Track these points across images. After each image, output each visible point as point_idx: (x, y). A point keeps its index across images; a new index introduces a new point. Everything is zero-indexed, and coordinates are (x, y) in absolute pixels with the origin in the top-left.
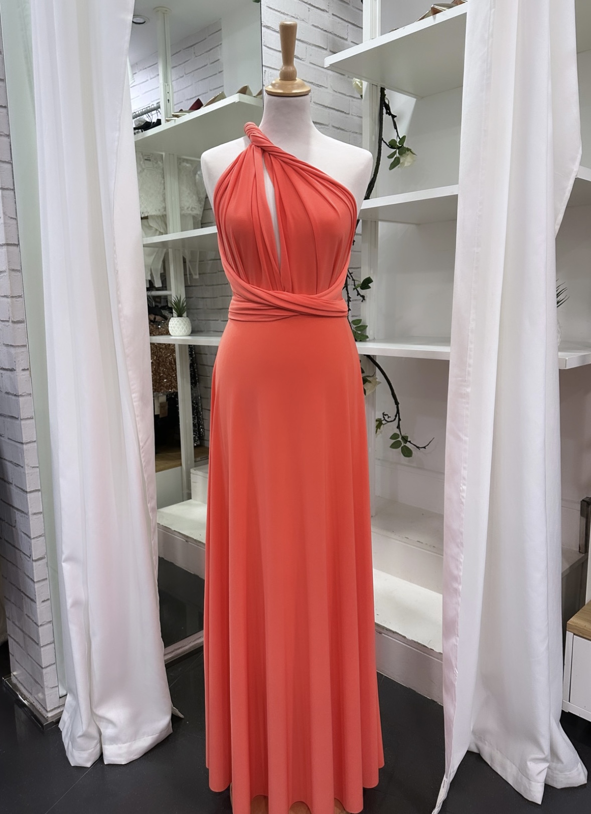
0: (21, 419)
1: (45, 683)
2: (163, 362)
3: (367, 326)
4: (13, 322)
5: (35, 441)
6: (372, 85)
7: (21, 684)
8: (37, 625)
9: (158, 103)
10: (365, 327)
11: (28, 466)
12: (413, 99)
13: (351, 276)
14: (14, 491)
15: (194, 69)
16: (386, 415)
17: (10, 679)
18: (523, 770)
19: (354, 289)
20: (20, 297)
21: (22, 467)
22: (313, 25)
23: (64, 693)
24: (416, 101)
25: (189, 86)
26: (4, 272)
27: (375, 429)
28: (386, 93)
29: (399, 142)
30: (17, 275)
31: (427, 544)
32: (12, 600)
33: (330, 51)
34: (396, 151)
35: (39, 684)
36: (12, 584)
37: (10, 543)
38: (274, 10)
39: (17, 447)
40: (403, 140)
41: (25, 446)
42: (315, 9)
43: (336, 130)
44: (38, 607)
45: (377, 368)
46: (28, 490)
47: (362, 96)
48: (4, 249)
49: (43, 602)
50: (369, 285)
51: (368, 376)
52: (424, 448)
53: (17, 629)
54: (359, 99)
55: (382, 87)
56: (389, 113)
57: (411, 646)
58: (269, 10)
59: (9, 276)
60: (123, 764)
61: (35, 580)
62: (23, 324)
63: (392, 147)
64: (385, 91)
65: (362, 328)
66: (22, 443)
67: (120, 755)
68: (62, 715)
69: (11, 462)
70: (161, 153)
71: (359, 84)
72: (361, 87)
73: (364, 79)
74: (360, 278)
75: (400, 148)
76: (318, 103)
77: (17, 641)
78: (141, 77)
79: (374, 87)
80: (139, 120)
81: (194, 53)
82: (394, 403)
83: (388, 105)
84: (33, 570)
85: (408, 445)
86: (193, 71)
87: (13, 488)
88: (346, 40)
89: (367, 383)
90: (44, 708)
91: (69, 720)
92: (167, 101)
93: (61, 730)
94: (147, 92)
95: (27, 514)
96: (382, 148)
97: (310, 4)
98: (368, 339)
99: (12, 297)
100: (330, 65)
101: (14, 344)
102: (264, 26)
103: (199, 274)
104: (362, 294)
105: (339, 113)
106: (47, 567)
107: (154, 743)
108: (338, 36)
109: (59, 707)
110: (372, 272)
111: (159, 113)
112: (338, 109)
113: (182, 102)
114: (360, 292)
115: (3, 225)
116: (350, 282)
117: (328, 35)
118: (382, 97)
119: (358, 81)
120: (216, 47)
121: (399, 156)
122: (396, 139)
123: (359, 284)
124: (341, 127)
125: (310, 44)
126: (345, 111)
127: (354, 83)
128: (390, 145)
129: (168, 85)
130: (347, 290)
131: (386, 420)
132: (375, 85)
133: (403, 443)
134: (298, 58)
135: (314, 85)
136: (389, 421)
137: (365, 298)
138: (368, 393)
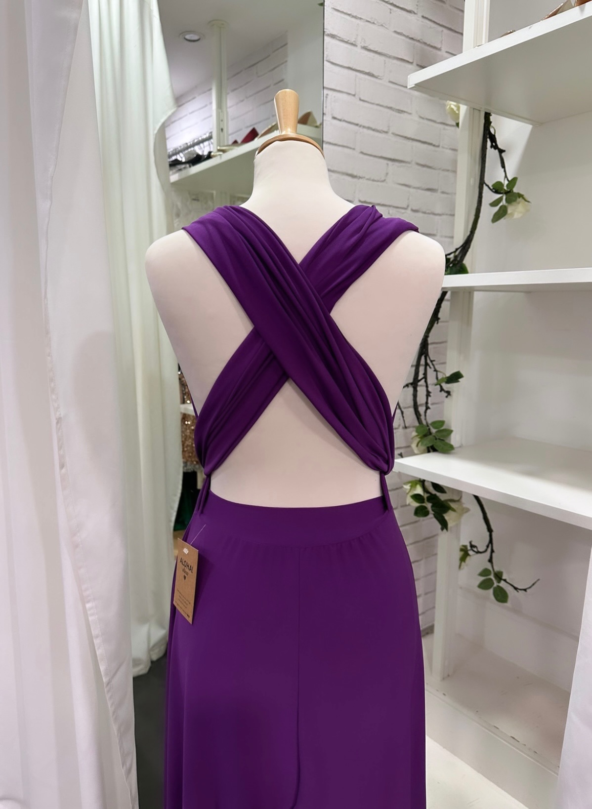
3: (452, 431)
6: (473, 110)
9: (210, 133)
10: (450, 432)
12: (527, 125)
13: (433, 365)
15: (257, 91)
16: (473, 546)
19: (436, 383)
22: (395, 32)
24: (533, 128)
27: (459, 562)
28: (491, 120)
29: (507, 185)
31: (524, 744)
33: (418, 65)
34: (502, 197)
38: (342, 12)
40: (513, 182)
42: (399, 10)
43: (420, 167)
47: (458, 125)
50: (459, 379)
51: (453, 501)
52: (525, 590)
54: (453, 126)
55: (487, 111)
56: (495, 147)
58: (336, 13)
63: (497, 192)
64: (491, 117)
65: (445, 433)
70: (211, 192)
71: (455, 109)
72: (457, 112)
73: (462, 102)
75: (507, 192)
76: (399, 133)
79: (476, 112)
80: (189, 153)
81: (257, 73)
82: (486, 530)
83: (494, 136)
85: (502, 584)
86: (255, 94)
88: (439, 49)
89: (450, 512)
92: (221, 130)
96: (484, 195)
97: (392, 4)
98: (453, 451)
100: (416, 85)
102: (328, 35)
104: (447, 389)
105: (425, 146)
108: (429, 45)
110: (463, 367)
111: (211, 145)
112: (425, 140)
114: (444, 387)
116: (430, 372)
117: (415, 44)
118: (486, 125)
119: (454, 105)
120: (281, 65)
121: (506, 204)
122: (503, 181)
123: (443, 378)
124: (428, 164)
125: (390, 57)
126: (434, 143)
127: (448, 107)
128: (493, 189)
129: (222, 112)
130: (426, 381)
131: (474, 551)
132: (476, 109)
133: (495, 582)
134: (372, 75)
135: (393, 110)
136: (478, 552)
137: (451, 393)
138: (450, 525)
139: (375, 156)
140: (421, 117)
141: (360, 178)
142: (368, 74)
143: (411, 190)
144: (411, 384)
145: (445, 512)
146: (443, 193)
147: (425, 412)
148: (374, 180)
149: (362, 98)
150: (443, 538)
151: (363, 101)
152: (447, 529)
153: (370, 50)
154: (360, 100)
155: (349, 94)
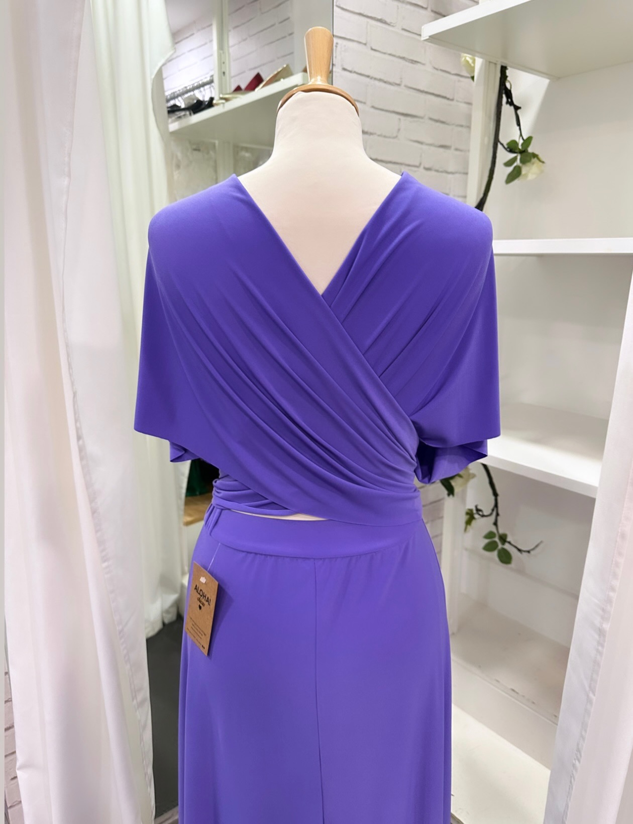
6: (489, 63)
9: (211, 76)
12: (545, 80)
15: (261, 29)
16: (479, 508)
24: (550, 82)
27: (463, 525)
28: (507, 74)
29: (522, 145)
31: (523, 696)
33: (432, 11)
34: (517, 157)
40: (528, 141)
43: (433, 123)
47: (473, 78)
52: (529, 552)
54: (468, 78)
55: (504, 65)
56: (511, 103)
63: (511, 151)
64: (507, 71)
70: (213, 141)
71: (470, 61)
72: (472, 65)
73: (477, 54)
75: (522, 152)
79: (492, 66)
82: (492, 494)
83: (510, 90)
85: (507, 546)
86: (258, 32)
92: (222, 74)
96: (498, 154)
100: (430, 37)
105: (439, 99)
111: (211, 89)
112: (436, 93)
118: (503, 79)
119: (470, 58)
121: (520, 165)
122: (517, 140)
124: (441, 119)
125: (403, 2)
126: (448, 96)
127: (463, 59)
128: (508, 148)
129: (223, 53)
131: (479, 515)
132: (492, 63)
133: (499, 544)
134: (385, 23)
135: (406, 61)
136: (483, 516)
138: (456, 491)
139: (387, 111)
140: (435, 68)
141: (371, 134)
142: (380, 21)
143: (424, 147)
146: (457, 149)
148: (385, 137)
149: (374, 48)
150: (449, 503)
151: (375, 50)
152: (453, 495)
154: (372, 49)
155: (360, 43)
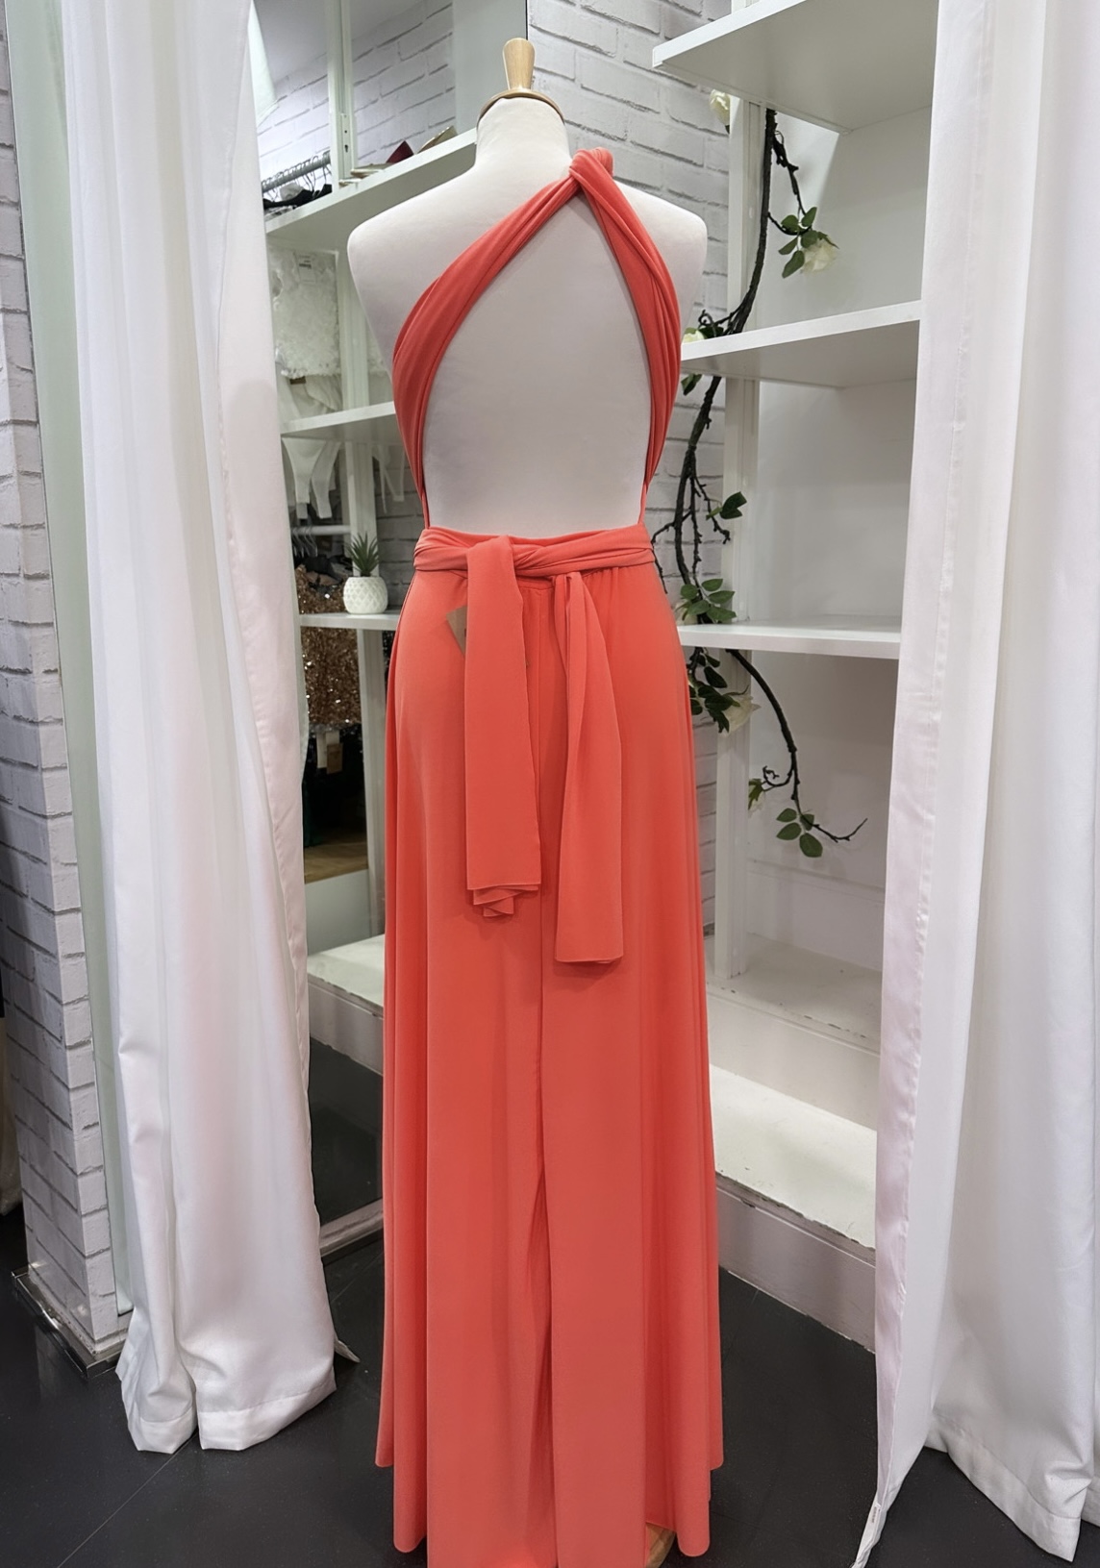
0: (43, 770)
1: (90, 1286)
2: (334, 664)
3: (733, 593)
4: (28, 577)
5: (70, 814)
6: (749, 105)
7: (47, 1285)
8: (75, 1173)
9: (325, 153)
10: (729, 595)
11: (57, 862)
12: (832, 132)
13: (703, 492)
14: (32, 910)
15: (400, 85)
16: (769, 772)
17: (27, 1275)
18: (1037, 1490)
19: (708, 517)
20: (40, 526)
21: (45, 864)
23: (128, 1307)
24: (839, 138)
25: (387, 120)
26: (10, 477)
27: (747, 800)
28: (776, 121)
29: (803, 220)
30: (33, 483)
31: (848, 1030)
32: (30, 1123)
33: (663, 35)
34: (796, 239)
35: (79, 1288)
36: (28, 1091)
37: (24, 1012)
39: (36, 824)
40: (810, 216)
41: (50, 824)
44: (75, 1138)
45: (752, 678)
46: (56, 910)
47: (728, 128)
48: (10, 430)
49: (87, 1127)
50: (739, 509)
51: (734, 694)
52: (847, 838)
53: (39, 1180)
54: (723, 135)
55: (771, 108)
56: (784, 162)
57: (813, 1234)
59: (19, 484)
60: (238, 1449)
61: (71, 1086)
62: (46, 581)
63: (788, 232)
64: (775, 117)
65: (723, 597)
66: (45, 817)
67: (231, 1433)
68: (121, 1348)
69: (25, 853)
70: (333, 252)
71: (723, 103)
72: (726, 108)
73: (732, 91)
74: (721, 497)
75: (803, 232)
76: (641, 143)
77: (39, 1202)
78: (295, 103)
79: (754, 108)
80: (289, 188)
82: (787, 749)
83: (782, 146)
84: (66, 1066)
85: (813, 832)
86: (396, 90)
87: (29, 904)
88: (698, 15)
89: (732, 706)
90: (88, 1334)
91: (135, 1358)
92: (344, 150)
93: (121, 1378)
94: (307, 134)
95: (54, 956)
96: (768, 232)
98: (734, 620)
99: (25, 527)
100: (664, 62)
101: (28, 621)
103: (406, 493)
104: (723, 528)
105: (682, 164)
106: (94, 1059)
107: (300, 1409)
108: (682, 8)
109: (116, 1334)
110: (744, 483)
111: (327, 173)
112: (680, 155)
113: (374, 152)
114: (720, 524)
115: (6, 384)
116: (700, 503)
117: (660, 6)
118: (770, 129)
119: (723, 99)
120: (441, 40)
121: (802, 250)
122: (796, 216)
123: (718, 508)
124: (686, 193)
125: (624, 24)
126: (695, 161)
127: (712, 100)
128: (783, 227)
129: (345, 117)
130: (694, 520)
131: (770, 783)
132: (754, 104)
133: (802, 827)
134: (600, 51)
135: (633, 107)
136: (776, 785)
137: (730, 537)
138: (732, 727)
140: (674, 119)
142: (594, 49)
144: (673, 524)
145: (725, 709)
147: (694, 567)
149: (585, 86)
151: (588, 90)
152: (728, 730)
153: (593, 12)
154: (583, 87)
155: (566, 78)
